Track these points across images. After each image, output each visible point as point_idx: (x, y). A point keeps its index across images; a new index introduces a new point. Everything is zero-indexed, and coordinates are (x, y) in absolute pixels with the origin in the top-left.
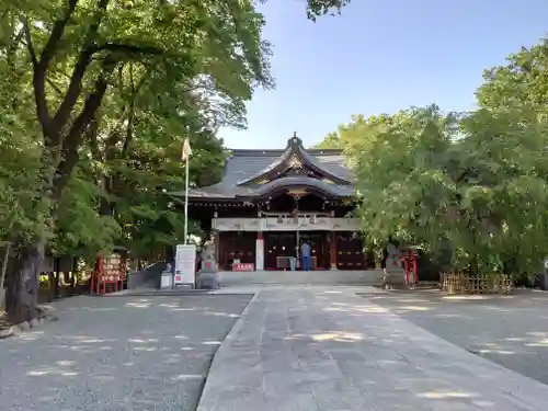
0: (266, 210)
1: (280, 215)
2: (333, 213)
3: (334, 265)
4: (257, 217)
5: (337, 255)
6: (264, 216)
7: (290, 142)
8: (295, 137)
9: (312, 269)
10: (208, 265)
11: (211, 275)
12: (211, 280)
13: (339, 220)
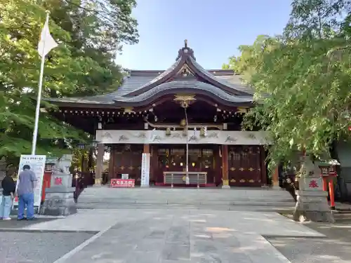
0: (154, 123)
1: (169, 127)
2: (225, 125)
3: (226, 183)
4: (143, 129)
5: (230, 171)
6: (151, 128)
7: (181, 52)
8: (186, 48)
9: (202, 186)
10: (59, 181)
11: (60, 195)
12: (60, 202)
13: (232, 134)
